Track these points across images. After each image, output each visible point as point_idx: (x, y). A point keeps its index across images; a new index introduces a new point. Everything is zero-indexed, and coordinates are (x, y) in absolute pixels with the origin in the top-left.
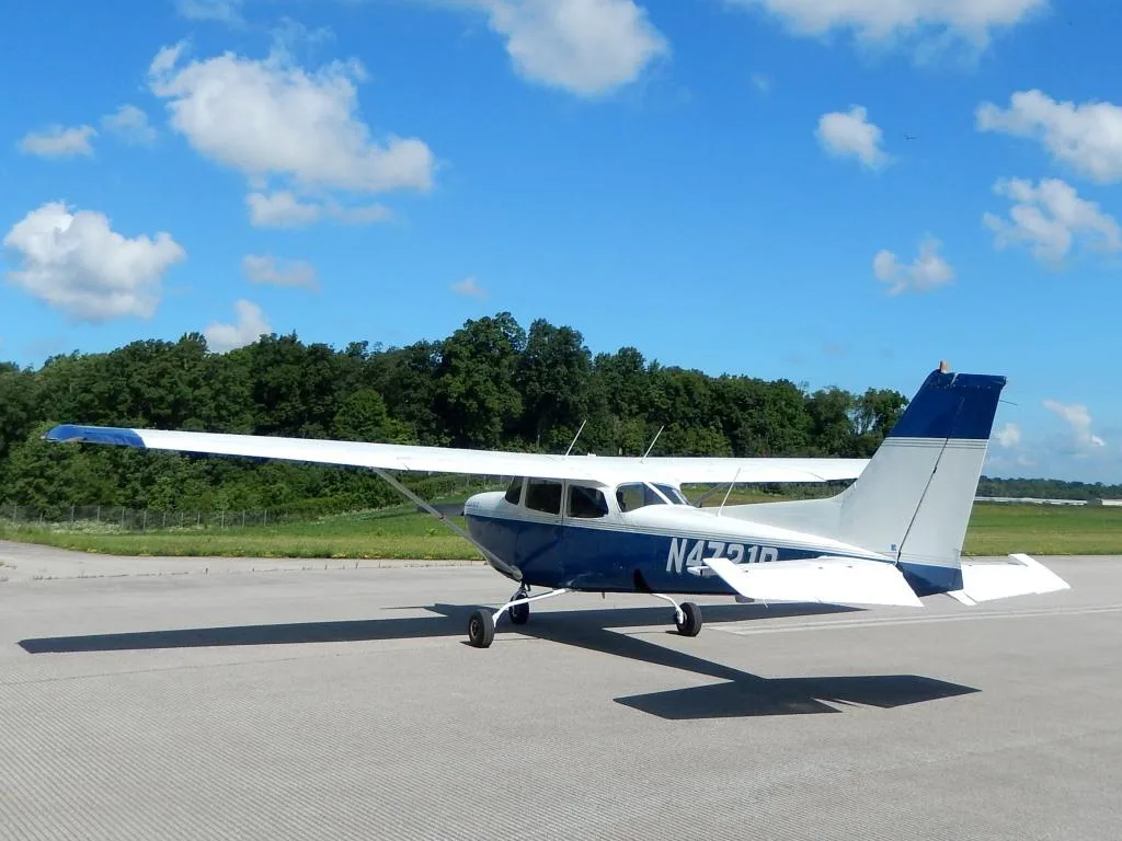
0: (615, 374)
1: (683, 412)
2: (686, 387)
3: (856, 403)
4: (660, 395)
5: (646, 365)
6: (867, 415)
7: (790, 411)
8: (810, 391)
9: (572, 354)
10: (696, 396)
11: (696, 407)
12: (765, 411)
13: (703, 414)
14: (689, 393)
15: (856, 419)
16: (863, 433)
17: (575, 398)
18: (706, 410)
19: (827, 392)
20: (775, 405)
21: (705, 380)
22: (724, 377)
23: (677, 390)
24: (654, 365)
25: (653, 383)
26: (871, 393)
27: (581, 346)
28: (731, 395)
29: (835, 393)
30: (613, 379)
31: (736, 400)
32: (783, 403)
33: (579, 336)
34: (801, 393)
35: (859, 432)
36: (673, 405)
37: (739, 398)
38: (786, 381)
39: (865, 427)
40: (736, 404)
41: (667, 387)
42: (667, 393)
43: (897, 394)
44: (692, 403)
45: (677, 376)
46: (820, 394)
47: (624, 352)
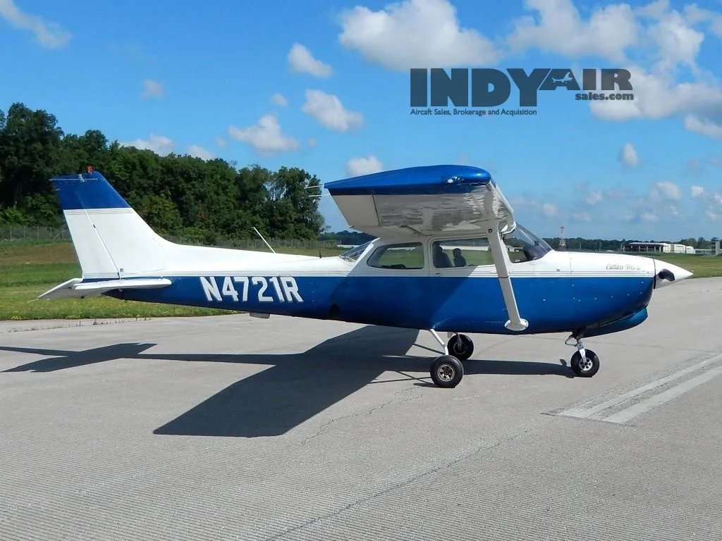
0: (81, 151)
1: (139, 183)
2: (141, 163)
3: (272, 178)
4: (120, 169)
5: (108, 145)
6: (280, 186)
7: (223, 183)
8: (238, 169)
9: (46, 133)
10: (149, 170)
11: (149, 178)
12: (205, 183)
13: (155, 184)
14: (144, 168)
15: (272, 189)
16: (277, 199)
17: (49, 170)
18: (158, 182)
19: (251, 169)
20: (212, 178)
21: (156, 158)
22: (172, 155)
23: (134, 166)
24: (115, 145)
25: (114, 159)
26: (283, 170)
27: (55, 127)
28: (179, 170)
29: (258, 170)
30: (79, 156)
31: (182, 174)
32: (219, 176)
33: (53, 119)
34: (233, 169)
35: (274, 199)
36: (130, 177)
37: (185, 173)
38: (221, 160)
39: (279, 196)
40: (183, 177)
41: (126, 163)
42: (126, 167)
43: (303, 171)
44: (145, 174)
45: (134, 154)
46: (244, 171)
47: (87, 132)
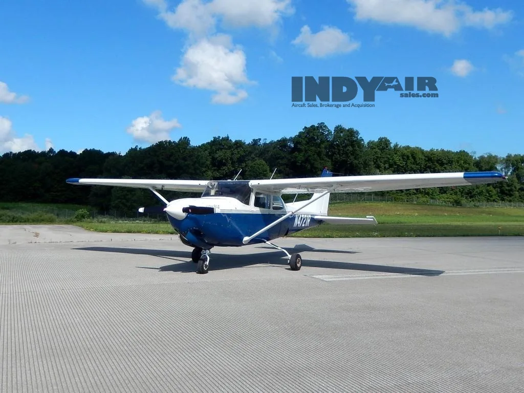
0: (377, 150)
1: (411, 167)
2: (412, 155)
3: (501, 161)
4: (400, 159)
5: (392, 145)
6: (507, 167)
7: (465, 166)
8: (477, 156)
9: (354, 141)
10: (417, 160)
11: (417, 165)
12: (453, 166)
13: (421, 168)
14: (414, 158)
15: (502, 169)
17: (356, 162)
18: (422, 166)
19: (486, 156)
20: (458, 163)
21: (422, 151)
22: (432, 150)
23: (408, 157)
24: (396, 145)
25: (395, 154)
26: (509, 156)
27: (359, 137)
28: (435, 159)
29: (490, 157)
30: (376, 152)
31: (438, 161)
32: (462, 162)
33: (357, 133)
34: (471, 157)
36: (406, 164)
37: (439, 160)
38: (464, 151)
39: (506, 173)
40: (437, 162)
41: (403, 155)
42: (403, 158)
44: (415, 163)
45: (408, 150)
46: (482, 158)
47: (381, 139)
